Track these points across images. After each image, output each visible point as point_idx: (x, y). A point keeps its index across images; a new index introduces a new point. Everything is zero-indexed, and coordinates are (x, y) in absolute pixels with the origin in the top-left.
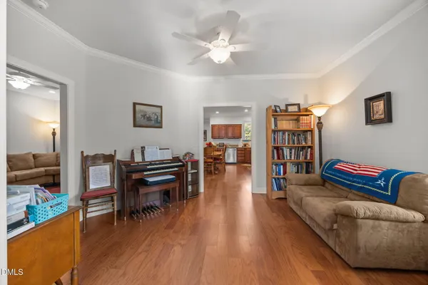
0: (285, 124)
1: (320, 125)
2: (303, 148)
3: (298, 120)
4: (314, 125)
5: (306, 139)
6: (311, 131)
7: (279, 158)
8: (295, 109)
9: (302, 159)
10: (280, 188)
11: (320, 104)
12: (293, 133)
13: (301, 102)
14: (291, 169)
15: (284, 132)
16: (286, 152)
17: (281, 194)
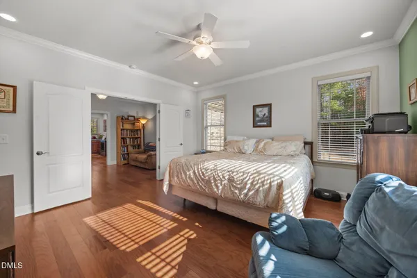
0: (127, 126)
1: (144, 127)
2: (136, 138)
3: (134, 124)
4: (141, 127)
5: (137, 134)
6: (140, 130)
7: (124, 143)
8: (132, 118)
9: (135, 143)
10: (124, 159)
11: (144, 118)
12: (131, 131)
13: (135, 115)
14: (130, 149)
15: (127, 130)
16: (128, 140)
17: (126, 162)
